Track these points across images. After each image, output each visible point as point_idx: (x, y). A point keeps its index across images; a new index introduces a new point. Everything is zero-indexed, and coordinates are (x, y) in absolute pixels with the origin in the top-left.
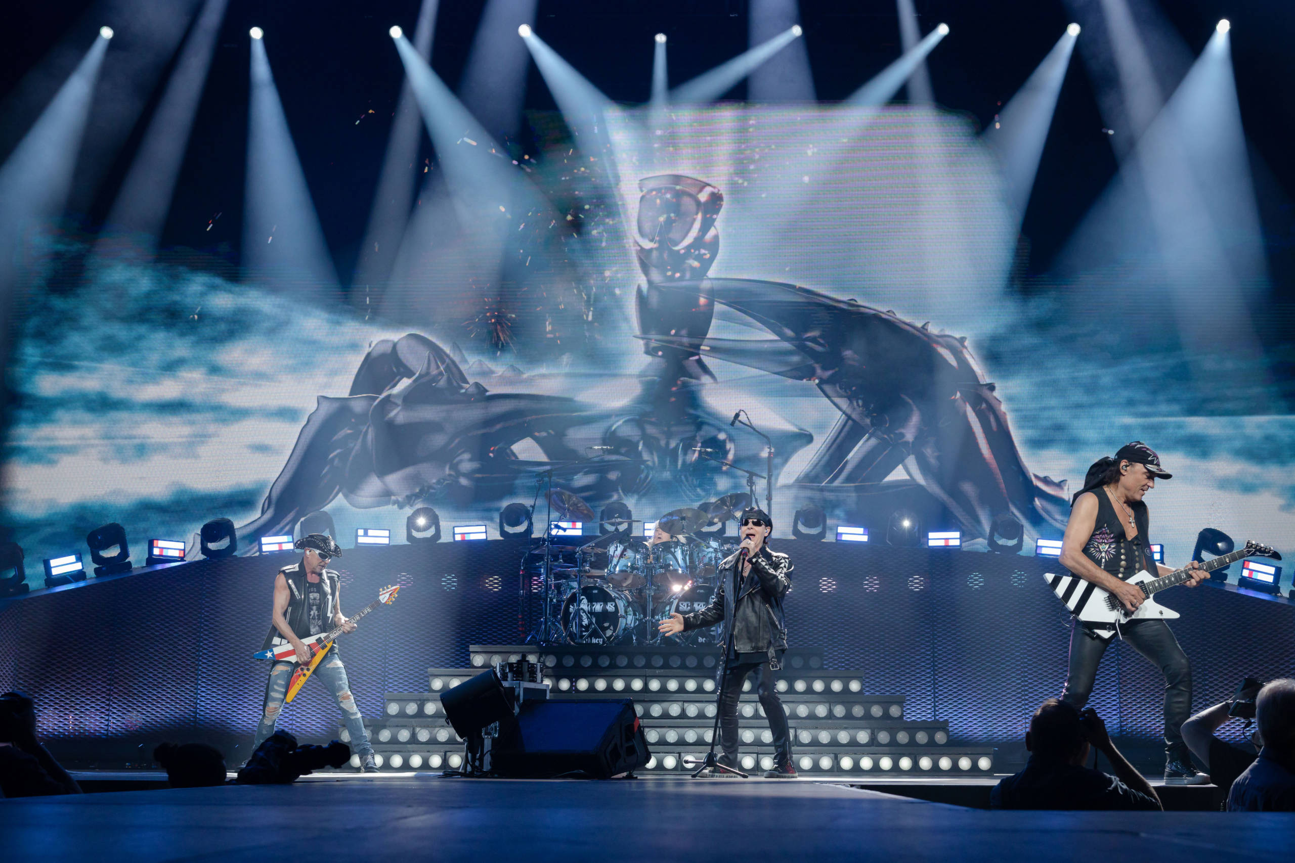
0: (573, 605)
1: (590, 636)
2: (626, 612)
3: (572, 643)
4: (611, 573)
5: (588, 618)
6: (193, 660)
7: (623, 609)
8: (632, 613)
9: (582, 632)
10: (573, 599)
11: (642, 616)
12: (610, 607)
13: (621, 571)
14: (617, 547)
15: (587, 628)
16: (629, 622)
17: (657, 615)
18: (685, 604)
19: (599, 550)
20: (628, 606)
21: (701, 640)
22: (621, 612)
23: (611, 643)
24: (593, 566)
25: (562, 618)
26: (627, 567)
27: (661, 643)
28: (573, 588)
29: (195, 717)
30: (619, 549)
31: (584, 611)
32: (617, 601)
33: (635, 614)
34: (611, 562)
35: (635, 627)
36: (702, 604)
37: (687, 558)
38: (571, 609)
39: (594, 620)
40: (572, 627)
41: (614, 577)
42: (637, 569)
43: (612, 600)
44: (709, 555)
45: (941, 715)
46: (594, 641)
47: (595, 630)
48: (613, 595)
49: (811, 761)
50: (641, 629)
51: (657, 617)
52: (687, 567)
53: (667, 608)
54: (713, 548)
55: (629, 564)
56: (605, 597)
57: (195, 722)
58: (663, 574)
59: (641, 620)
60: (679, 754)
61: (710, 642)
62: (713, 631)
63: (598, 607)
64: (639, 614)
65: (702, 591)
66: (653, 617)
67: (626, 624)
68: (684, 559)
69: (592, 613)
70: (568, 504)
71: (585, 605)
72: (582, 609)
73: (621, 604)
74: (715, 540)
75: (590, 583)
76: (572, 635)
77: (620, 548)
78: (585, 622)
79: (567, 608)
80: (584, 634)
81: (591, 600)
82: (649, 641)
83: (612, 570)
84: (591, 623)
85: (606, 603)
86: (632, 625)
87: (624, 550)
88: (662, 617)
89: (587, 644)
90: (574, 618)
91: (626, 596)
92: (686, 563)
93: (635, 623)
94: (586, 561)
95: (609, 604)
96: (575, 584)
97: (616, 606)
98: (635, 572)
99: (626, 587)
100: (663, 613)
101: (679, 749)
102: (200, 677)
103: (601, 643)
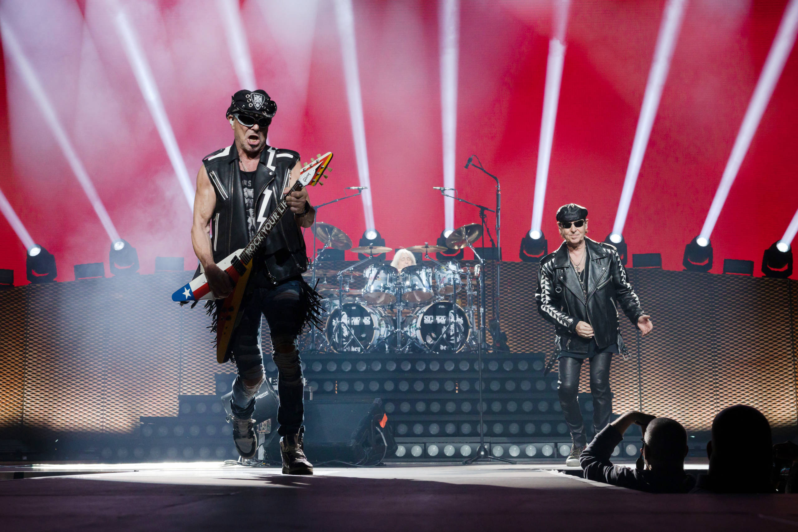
0: (335, 320)
1: (350, 345)
2: (380, 325)
3: (335, 351)
4: (367, 292)
5: (348, 330)
6: (20, 369)
7: (377, 322)
8: (384, 325)
9: (343, 342)
10: (337, 314)
11: (393, 328)
12: (366, 321)
13: (376, 291)
14: (371, 271)
15: (347, 338)
16: (382, 333)
17: (406, 327)
18: (429, 317)
19: (357, 274)
20: (381, 320)
21: (442, 347)
22: (376, 325)
23: (367, 351)
24: (352, 286)
25: (326, 331)
26: (380, 287)
27: (409, 351)
28: (336, 305)
29: (22, 417)
30: (373, 272)
31: (345, 325)
32: (372, 315)
33: (387, 327)
34: (367, 283)
35: (387, 338)
36: (443, 317)
37: (431, 279)
38: (334, 323)
39: (353, 332)
40: (335, 338)
41: (369, 295)
42: (389, 288)
43: (368, 315)
44: (449, 277)
45: (646, 409)
46: (353, 349)
47: (353, 340)
48: (369, 310)
49: (535, 449)
50: (393, 339)
51: (405, 329)
52: (430, 287)
53: (414, 321)
54: (451, 270)
55: (382, 285)
56: (362, 313)
57: (22, 421)
58: (410, 293)
59: (393, 331)
60: (425, 443)
61: (450, 348)
62: (452, 340)
63: (356, 321)
64: (391, 327)
65: (443, 307)
66: (402, 329)
67: (380, 335)
68: (428, 281)
69: (351, 326)
70: (331, 235)
71: (345, 319)
72: (343, 323)
73: (376, 319)
74: (453, 263)
75: (349, 300)
76: (334, 344)
77: (375, 271)
78: (346, 333)
79: (331, 322)
80: (344, 343)
81: (351, 315)
82: (399, 349)
83: (368, 290)
84: (350, 334)
85: (362, 317)
86: (385, 336)
87: (378, 273)
88: (410, 329)
89: (347, 351)
90: (336, 330)
91: (380, 312)
92: (429, 283)
93: (387, 333)
94: (346, 283)
95: (366, 318)
96: (337, 302)
97: (371, 320)
98: (386, 291)
99: (379, 304)
100: (411, 325)
101: (424, 440)
102: (26, 383)
103: (359, 351)
